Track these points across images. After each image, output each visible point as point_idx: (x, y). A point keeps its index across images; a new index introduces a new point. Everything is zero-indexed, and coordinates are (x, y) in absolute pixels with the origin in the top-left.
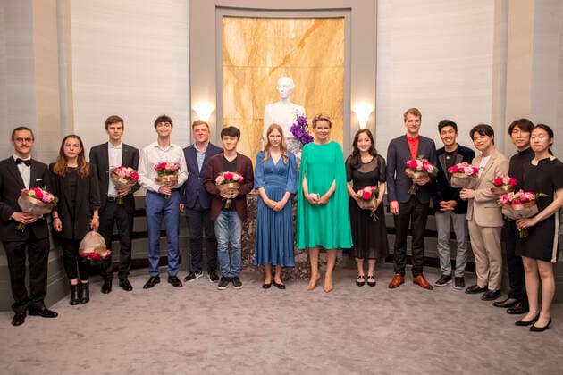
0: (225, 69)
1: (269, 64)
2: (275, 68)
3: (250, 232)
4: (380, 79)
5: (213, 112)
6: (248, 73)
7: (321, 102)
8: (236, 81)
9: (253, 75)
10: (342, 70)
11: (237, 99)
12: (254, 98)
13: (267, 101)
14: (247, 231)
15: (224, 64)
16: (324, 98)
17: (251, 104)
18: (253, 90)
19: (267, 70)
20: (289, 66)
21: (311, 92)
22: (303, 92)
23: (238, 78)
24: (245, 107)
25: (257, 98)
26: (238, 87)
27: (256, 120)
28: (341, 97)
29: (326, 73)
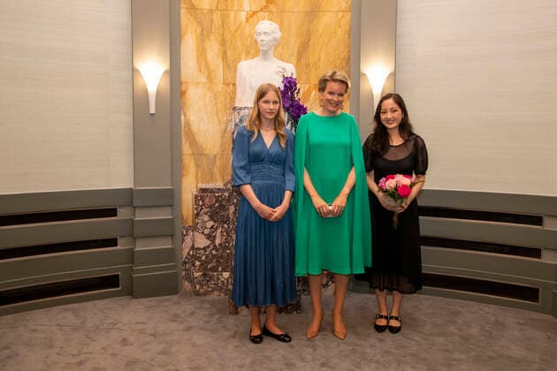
0: (183, 11)
1: (247, 7)
2: (254, 13)
3: (218, 242)
4: (399, 30)
5: (166, 72)
6: (217, 17)
7: (319, 60)
8: (199, 30)
9: (223, 22)
10: (348, 16)
11: (201, 54)
12: (225, 53)
13: (243, 57)
14: (213, 242)
15: (183, 5)
16: (323, 54)
17: (220, 62)
18: (223, 43)
19: (243, 16)
20: (274, 10)
21: (304, 47)
22: (294, 45)
23: (201, 25)
24: (212, 67)
25: (229, 53)
26: (202, 38)
27: (228, 85)
28: (346, 53)
29: (326, 20)
